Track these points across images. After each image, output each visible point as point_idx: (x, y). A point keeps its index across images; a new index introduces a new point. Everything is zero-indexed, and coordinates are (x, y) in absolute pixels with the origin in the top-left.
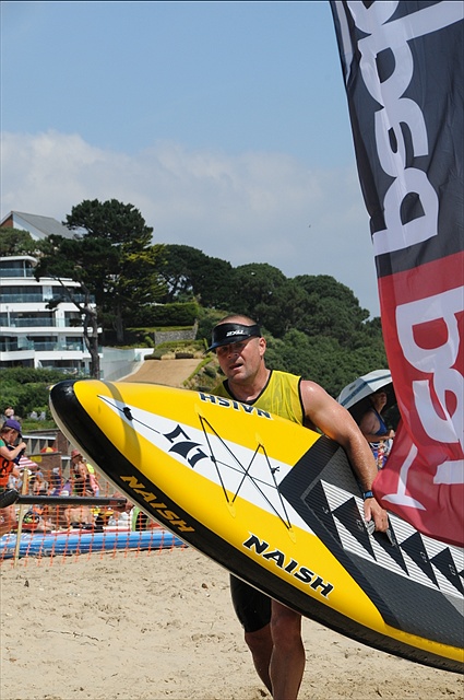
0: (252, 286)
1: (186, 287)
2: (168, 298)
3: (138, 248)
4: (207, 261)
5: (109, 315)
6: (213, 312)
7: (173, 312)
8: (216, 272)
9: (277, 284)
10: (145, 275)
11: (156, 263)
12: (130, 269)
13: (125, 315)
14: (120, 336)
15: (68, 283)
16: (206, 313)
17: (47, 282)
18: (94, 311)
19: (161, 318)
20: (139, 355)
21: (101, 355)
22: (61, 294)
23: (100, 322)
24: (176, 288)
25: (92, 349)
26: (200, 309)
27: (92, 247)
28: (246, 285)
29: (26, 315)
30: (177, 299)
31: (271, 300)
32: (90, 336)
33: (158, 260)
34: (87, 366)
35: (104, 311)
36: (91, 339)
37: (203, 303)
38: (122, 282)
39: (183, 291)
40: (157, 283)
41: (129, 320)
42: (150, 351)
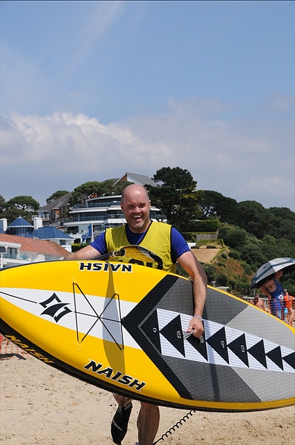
0: (247, 212)
2: (204, 217)
3: (189, 192)
4: (224, 199)
6: (226, 225)
7: (206, 225)
8: (229, 205)
9: (260, 212)
10: (192, 205)
12: (185, 203)
15: (154, 209)
16: (223, 225)
19: (200, 227)
24: (208, 212)
26: (220, 224)
27: (166, 191)
28: (244, 212)
30: (208, 218)
31: (256, 220)
33: (199, 198)
37: (222, 220)
38: (180, 209)
39: (212, 214)
40: (198, 210)
41: (184, 228)
42: (194, 244)
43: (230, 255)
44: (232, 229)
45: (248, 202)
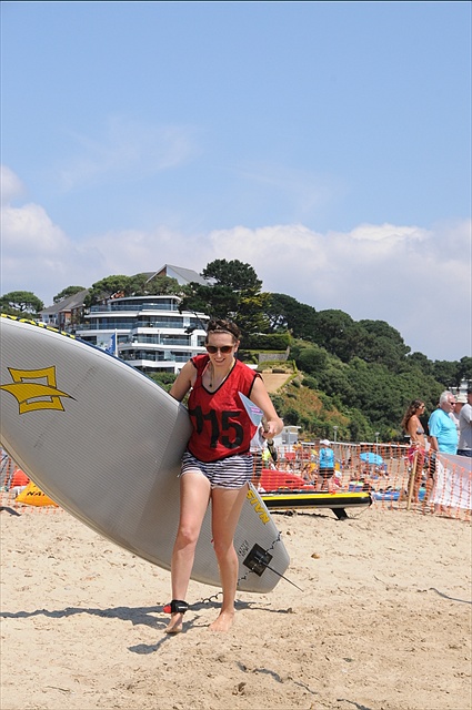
0: (329, 325)
1: (283, 323)
2: (270, 330)
3: (251, 294)
4: (298, 306)
6: (300, 342)
7: (272, 340)
8: (305, 314)
9: (347, 325)
10: (255, 313)
11: (263, 305)
12: (245, 309)
15: (201, 316)
16: (296, 342)
17: (187, 315)
19: (264, 344)
22: (196, 323)
24: (275, 324)
26: (291, 339)
27: (219, 292)
28: (325, 324)
29: (171, 336)
30: (276, 332)
31: (342, 336)
33: (265, 304)
37: (294, 335)
38: (238, 317)
39: (281, 326)
40: (263, 319)
43: (305, 383)
44: (309, 347)
45: (331, 311)
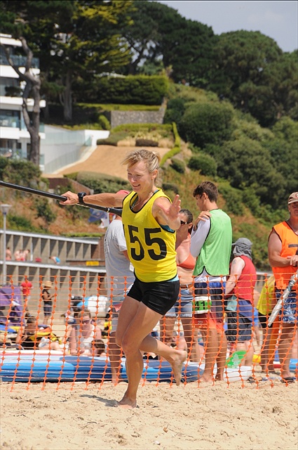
0: (238, 59)
1: (154, 56)
2: (131, 68)
4: (182, 23)
5: (56, 85)
6: (186, 90)
7: (136, 87)
8: (194, 38)
9: (270, 59)
10: (104, 36)
11: (119, 22)
12: (85, 28)
13: (75, 87)
14: (68, 113)
15: (6, 40)
16: (178, 90)
18: (36, 79)
19: (120, 93)
20: (90, 139)
21: (42, 135)
23: (44, 92)
24: (141, 56)
25: (32, 127)
26: (170, 86)
28: (231, 58)
30: (142, 71)
31: (260, 79)
32: (30, 110)
33: (121, 18)
34: (24, 148)
35: (50, 79)
36: (31, 115)
37: (175, 78)
38: (73, 44)
39: (151, 60)
40: (118, 48)
41: (81, 93)
42: (104, 135)
43: (193, 165)
44: (201, 99)
45: (242, 33)
